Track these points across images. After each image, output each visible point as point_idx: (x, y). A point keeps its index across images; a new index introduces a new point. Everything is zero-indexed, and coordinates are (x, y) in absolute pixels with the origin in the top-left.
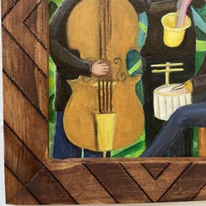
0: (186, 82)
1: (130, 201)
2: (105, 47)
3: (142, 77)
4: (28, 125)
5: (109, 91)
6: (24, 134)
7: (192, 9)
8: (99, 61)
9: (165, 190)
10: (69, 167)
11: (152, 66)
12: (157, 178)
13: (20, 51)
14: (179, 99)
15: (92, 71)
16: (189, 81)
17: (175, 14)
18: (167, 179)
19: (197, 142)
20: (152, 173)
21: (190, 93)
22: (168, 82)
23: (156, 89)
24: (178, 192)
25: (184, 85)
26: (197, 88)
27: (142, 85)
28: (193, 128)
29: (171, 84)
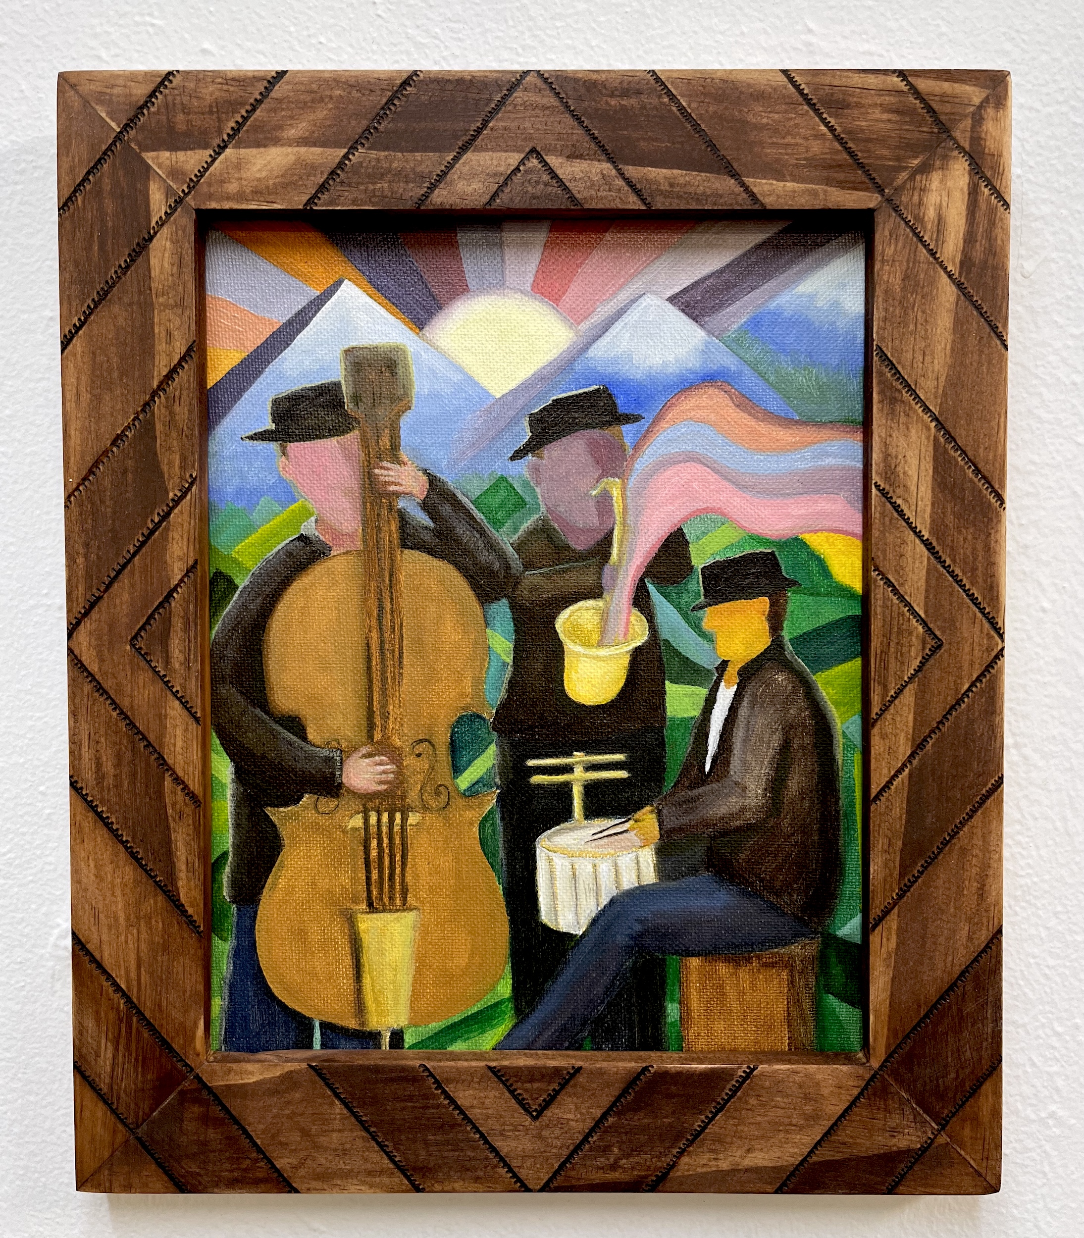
0: (639, 815)
1: (457, 1186)
2: (384, 706)
3: (500, 798)
4: (143, 947)
5: (397, 841)
6: (133, 975)
7: (651, 588)
8: (364, 750)
9: (566, 1152)
10: (268, 1075)
11: (531, 763)
12: (540, 1113)
13: (122, 725)
14: (616, 865)
15: (345, 780)
16: (648, 808)
17: (600, 603)
18: (570, 1116)
19: (680, 1004)
20: (524, 1099)
21: (653, 846)
22: (582, 813)
23: (545, 834)
24: (608, 1159)
25: (631, 822)
26: (673, 830)
27: (498, 821)
28: (664, 960)
29: (591, 819)
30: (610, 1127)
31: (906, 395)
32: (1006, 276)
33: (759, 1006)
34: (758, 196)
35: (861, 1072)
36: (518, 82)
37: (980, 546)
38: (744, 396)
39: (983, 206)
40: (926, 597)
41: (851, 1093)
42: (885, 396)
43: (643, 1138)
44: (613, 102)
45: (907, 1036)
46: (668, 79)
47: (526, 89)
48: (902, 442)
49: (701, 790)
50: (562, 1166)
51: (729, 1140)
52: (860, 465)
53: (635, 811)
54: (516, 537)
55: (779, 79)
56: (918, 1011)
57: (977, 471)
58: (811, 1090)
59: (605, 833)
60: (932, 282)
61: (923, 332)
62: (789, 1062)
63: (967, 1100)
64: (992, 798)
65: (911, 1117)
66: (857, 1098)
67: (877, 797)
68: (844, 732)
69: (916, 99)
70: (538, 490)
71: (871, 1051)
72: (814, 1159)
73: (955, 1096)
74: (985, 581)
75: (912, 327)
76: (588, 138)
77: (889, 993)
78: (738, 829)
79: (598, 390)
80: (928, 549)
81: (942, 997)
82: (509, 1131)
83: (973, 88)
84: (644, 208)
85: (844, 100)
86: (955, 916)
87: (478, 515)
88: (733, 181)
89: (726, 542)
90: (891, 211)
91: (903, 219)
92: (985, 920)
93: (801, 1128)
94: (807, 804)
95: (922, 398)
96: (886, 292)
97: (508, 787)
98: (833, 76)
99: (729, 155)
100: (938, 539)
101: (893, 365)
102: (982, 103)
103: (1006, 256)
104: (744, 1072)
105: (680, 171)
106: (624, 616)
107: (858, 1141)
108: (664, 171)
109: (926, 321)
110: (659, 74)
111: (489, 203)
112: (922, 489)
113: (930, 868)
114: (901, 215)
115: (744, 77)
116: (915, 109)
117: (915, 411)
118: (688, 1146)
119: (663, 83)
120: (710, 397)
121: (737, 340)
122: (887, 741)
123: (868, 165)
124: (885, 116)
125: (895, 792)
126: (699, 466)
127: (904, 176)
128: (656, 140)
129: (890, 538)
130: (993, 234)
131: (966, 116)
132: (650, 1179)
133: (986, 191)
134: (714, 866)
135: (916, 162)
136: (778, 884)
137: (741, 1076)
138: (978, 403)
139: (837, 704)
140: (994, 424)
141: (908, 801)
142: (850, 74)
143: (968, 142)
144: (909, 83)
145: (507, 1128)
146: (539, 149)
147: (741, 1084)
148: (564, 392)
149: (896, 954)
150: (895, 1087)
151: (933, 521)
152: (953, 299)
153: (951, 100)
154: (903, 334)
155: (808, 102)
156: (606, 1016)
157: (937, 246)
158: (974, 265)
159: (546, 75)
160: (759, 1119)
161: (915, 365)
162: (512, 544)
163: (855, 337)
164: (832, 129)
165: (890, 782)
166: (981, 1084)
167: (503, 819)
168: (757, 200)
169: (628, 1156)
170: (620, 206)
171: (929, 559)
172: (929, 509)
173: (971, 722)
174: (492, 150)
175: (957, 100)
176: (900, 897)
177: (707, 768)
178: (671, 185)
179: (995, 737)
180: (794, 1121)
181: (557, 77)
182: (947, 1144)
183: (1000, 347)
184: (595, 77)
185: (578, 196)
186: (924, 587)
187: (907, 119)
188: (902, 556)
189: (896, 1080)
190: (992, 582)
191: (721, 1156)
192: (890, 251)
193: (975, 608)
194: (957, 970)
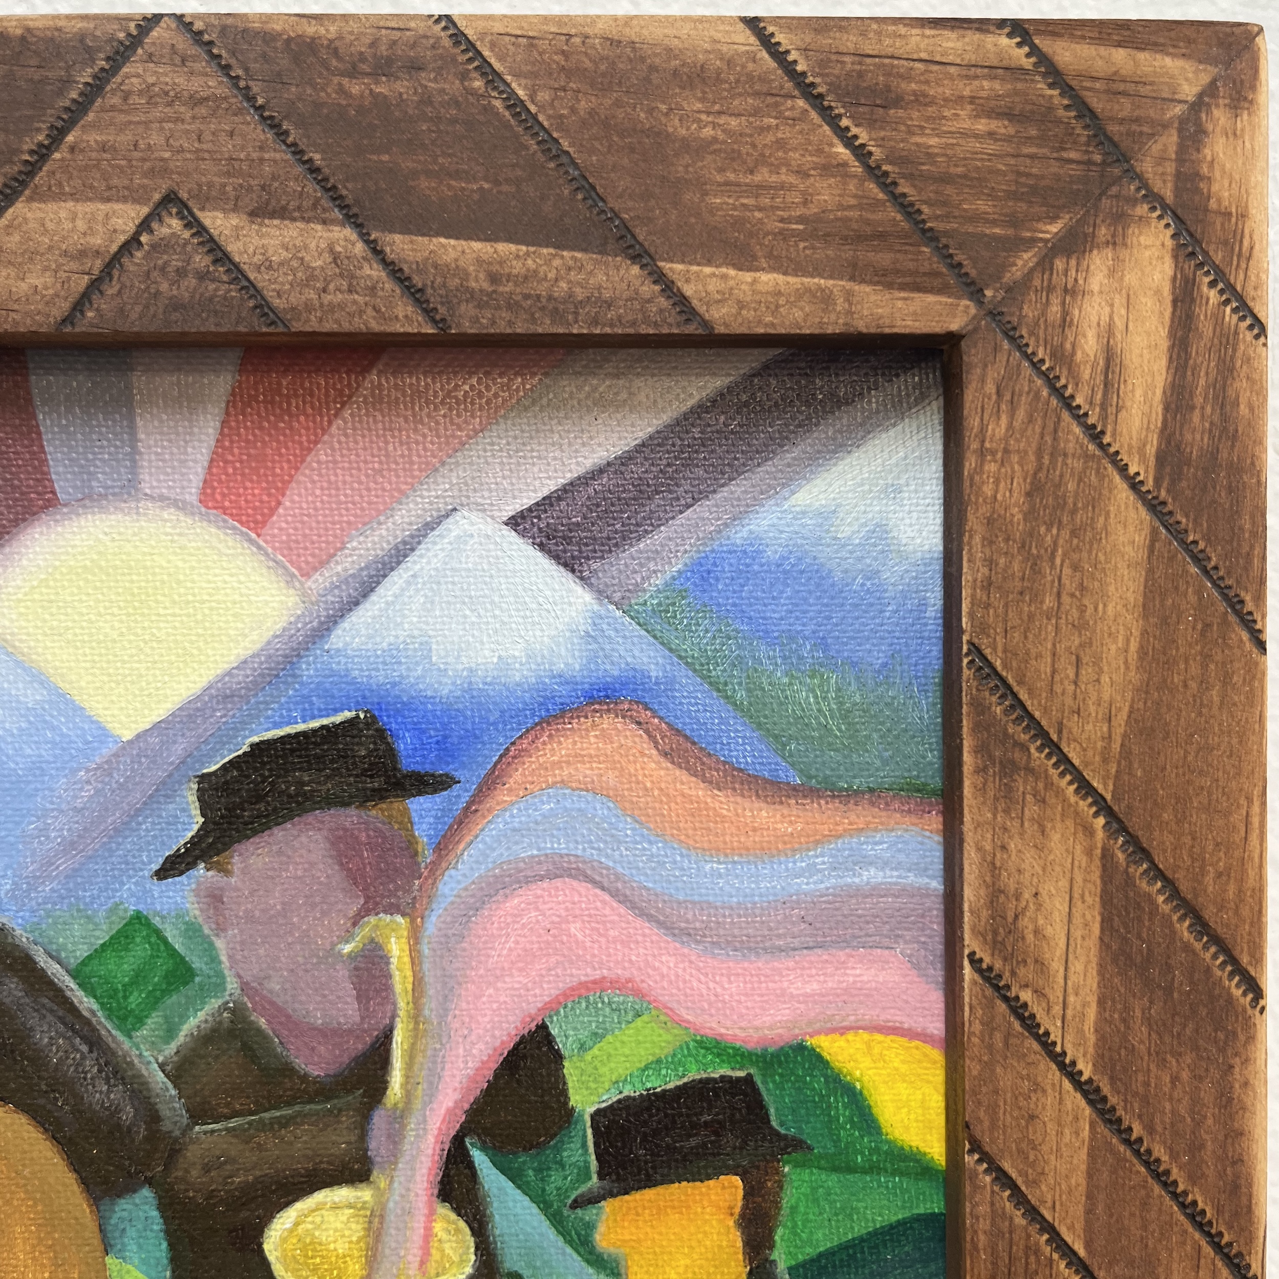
7: (479, 1157)
17: (364, 1194)
31: (1038, 756)
32: (1261, 486)
34: (695, 303)
36: (135, 41)
37: (1207, 1092)
38: (678, 732)
39: (1206, 327)
40: (1089, 1212)
42: (991, 758)
44: (355, 89)
46: (483, 35)
47: (150, 57)
48: (1030, 861)
52: (937, 885)
54: (173, 1047)
55: (740, 38)
57: (1202, 926)
60: (1095, 501)
61: (1075, 613)
69: (1051, 86)
70: (220, 944)
74: (1221, 1175)
75: (1049, 602)
76: (299, 169)
79: (352, 723)
80: (1091, 1102)
83: (1180, 63)
84: (430, 330)
85: (888, 88)
87: (85, 1002)
88: (635, 270)
89: (645, 1055)
90: (1000, 336)
91: (1028, 357)
95: (1076, 762)
96: (990, 522)
98: (863, 34)
99: (628, 210)
100: (1113, 1080)
101: (1008, 687)
102: (1200, 96)
103: (1260, 442)
105: (513, 247)
106: (418, 1224)
108: (476, 245)
109: (1082, 588)
110: (462, 24)
111: (68, 319)
112: (1077, 966)
114: (1021, 348)
115: (657, 33)
116: (1051, 109)
117: (1059, 793)
119: (471, 46)
120: (604, 736)
121: (660, 611)
123: (946, 233)
124: (982, 125)
126: (583, 887)
127: (1026, 259)
128: (457, 175)
129: (1006, 1079)
130: (1230, 392)
131: (1165, 126)
133: (1213, 296)
135: (1054, 228)
138: (1201, 773)
140: (1237, 818)
142: (903, 30)
143: (1170, 185)
144: (1035, 51)
146: (184, 195)
148: (276, 725)
151: (1102, 1038)
152: (1141, 538)
153: (1131, 88)
154: (1031, 617)
155: (806, 90)
157: (1104, 417)
158: (1188, 463)
159: (198, 25)
161: (1058, 689)
162: (162, 1066)
163: (923, 605)
164: (861, 153)
168: (694, 312)
170: (376, 326)
171: (1092, 1125)
172: (1092, 1013)
174: (73, 196)
175: (1144, 90)
178: (494, 278)
181: (224, 29)
183: (1248, 645)
184: (311, 30)
185: (276, 302)
186: (1082, 1189)
187: (1033, 132)
188: (1032, 1117)
190: (1237, 1176)
192: (998, 429)
193: (1197, 1235)
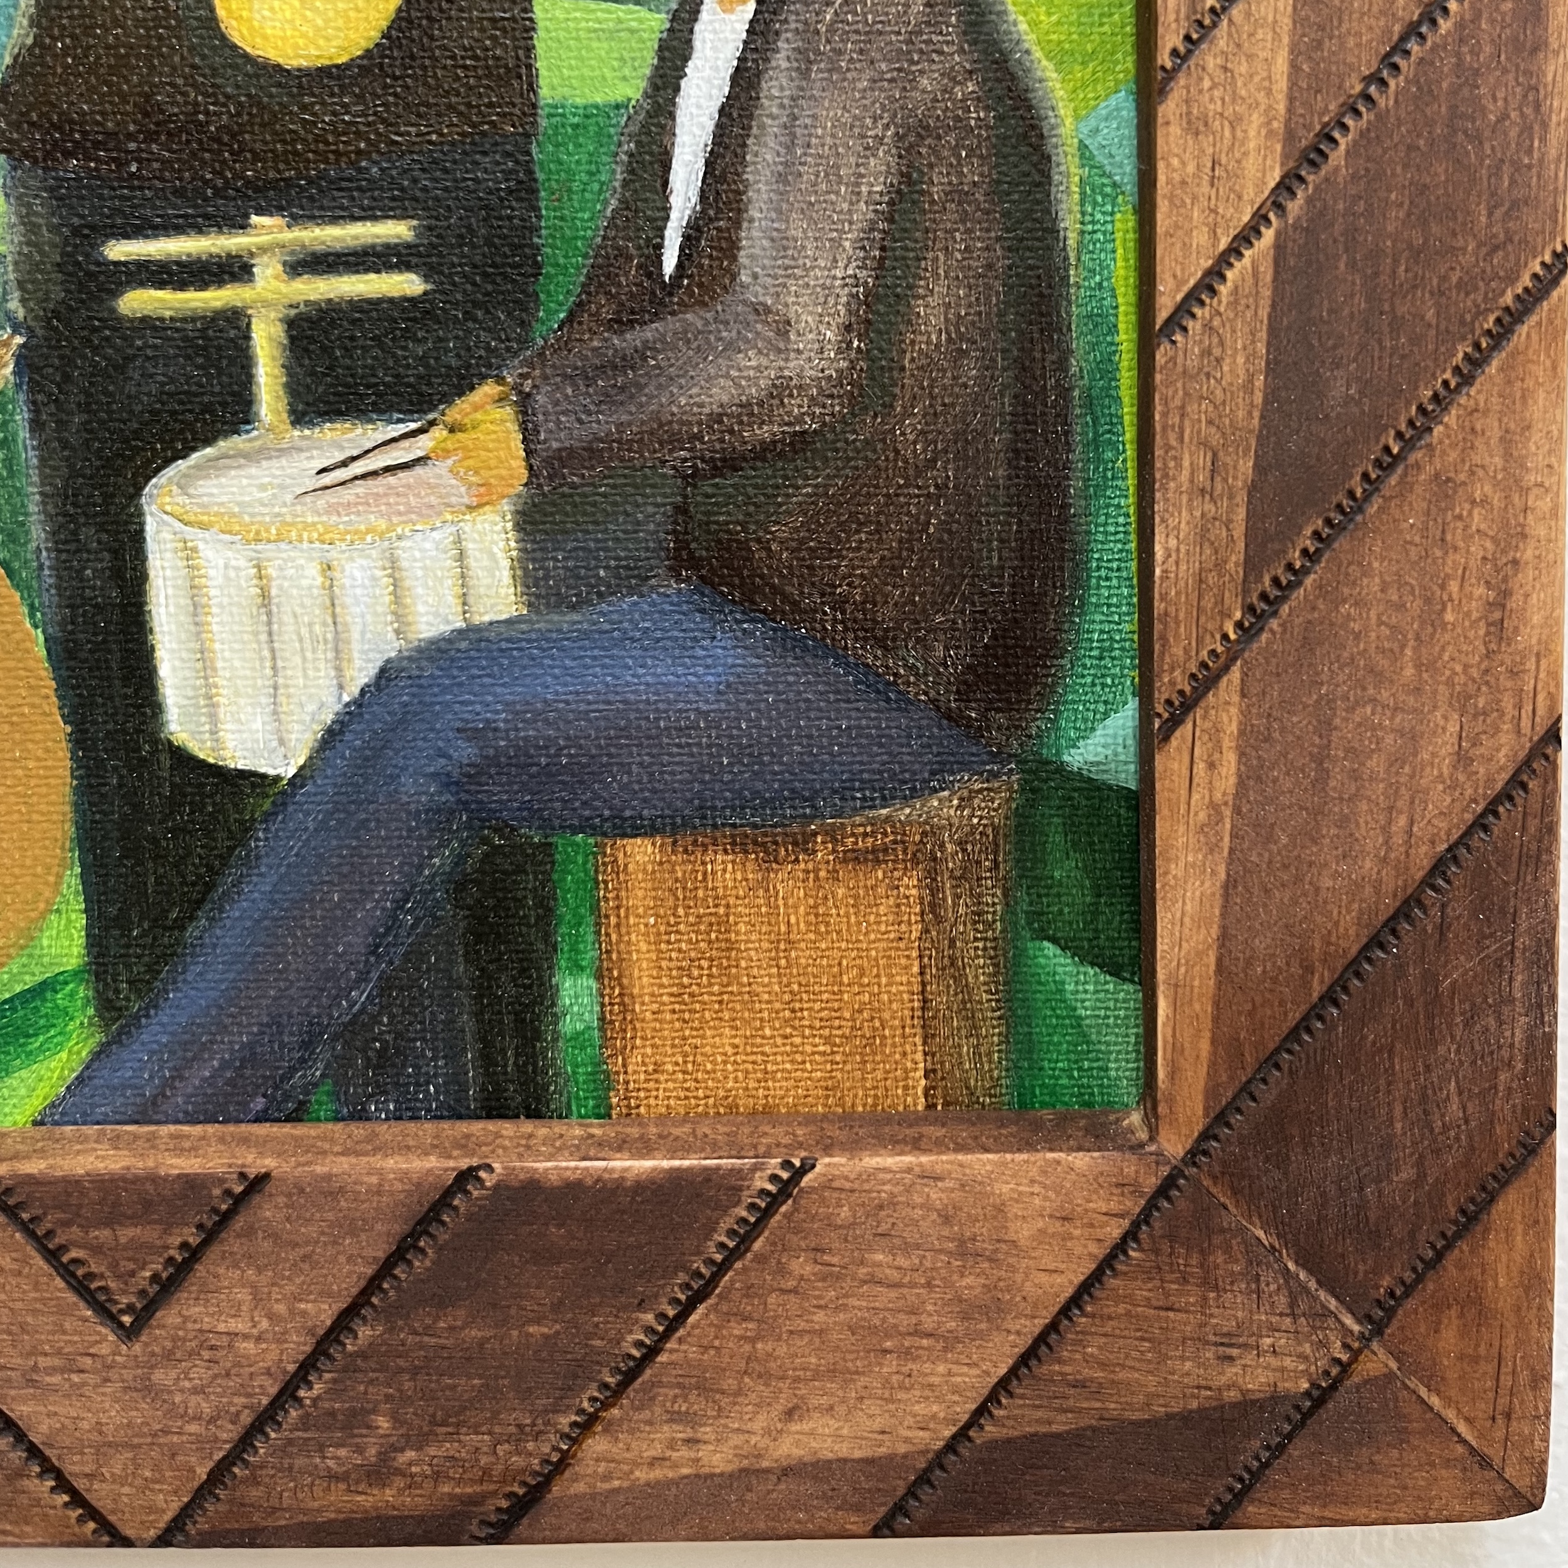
0: (460, 409)
3: (25, 359)
9: (229, 1433)
11: (119, 250)
12: (145, 1314)
14: (393, 565)
16: (489, 389)
18: (239, 1325)
19: (599, 977)
20: (91, 1276)
21: (506, 506)
22: (283, 405)
23: (170, 472)
24: (360, 1450)
25: (438, 432)
26: (565, 458)
27: (23, 434)
28: (547, 848)
29: (311, 424)
30: (362, 1354)
33: (837, 979)
35: (1130, 1170)
41: (1099, 1233)
43: (469, 1384)
45: (1272, 1061)
49: (648, 333)
50: (219, 1474)
51: (729, 1383)
53: (447, 399)
56: (1306, 985)
58: (982, 1229)
59: (358, 468)
62: (916, 1145)
63: (1449, 1247)
64: (1533, 319)
65: (1282, 1301)
66: (1120, 1247)
67: (1175, 322)
68: (1082, 146)
71: (1162, 1109)
72: (991, 1430)
73: (1412, 1235)
77: (1215, 931)
78: (765, 452)
81: (1376, 942)
82: (52, 1371)
86: (1418, 690)
92: (1508, 703)
93: (950, 1342)
94: (971, 371)
97: (49, 327)
104: (774, 1178)
107: (1122, 1375)
113: (1342, 543)
118: (606, 1405)
122: (1206, 141)
125: (1234, 304)
132: (491, 1505)
134: (694, 563)
136: (886, 614)
137: (763, 1192)
139: (1061, 57)
141: (1273, 331)
145: (43, 1362)
147: (766, 1214)
149: (1237, 810)
150: (1234, 1214)
156: (375, 1019)
160: (820, 1317)
165: (1217, 272)
166: (1492, 1199)
167: (36, 425)
169: (420, 1441)
173: (1469, 76)
176: (1247, 632)
177: (670, 262)
179: (1545, 126)
180: (929, 1323)
182: (1390, 1376)
189: (1235, 1192)
191: (706, 1432)
194: (1422, 859)
